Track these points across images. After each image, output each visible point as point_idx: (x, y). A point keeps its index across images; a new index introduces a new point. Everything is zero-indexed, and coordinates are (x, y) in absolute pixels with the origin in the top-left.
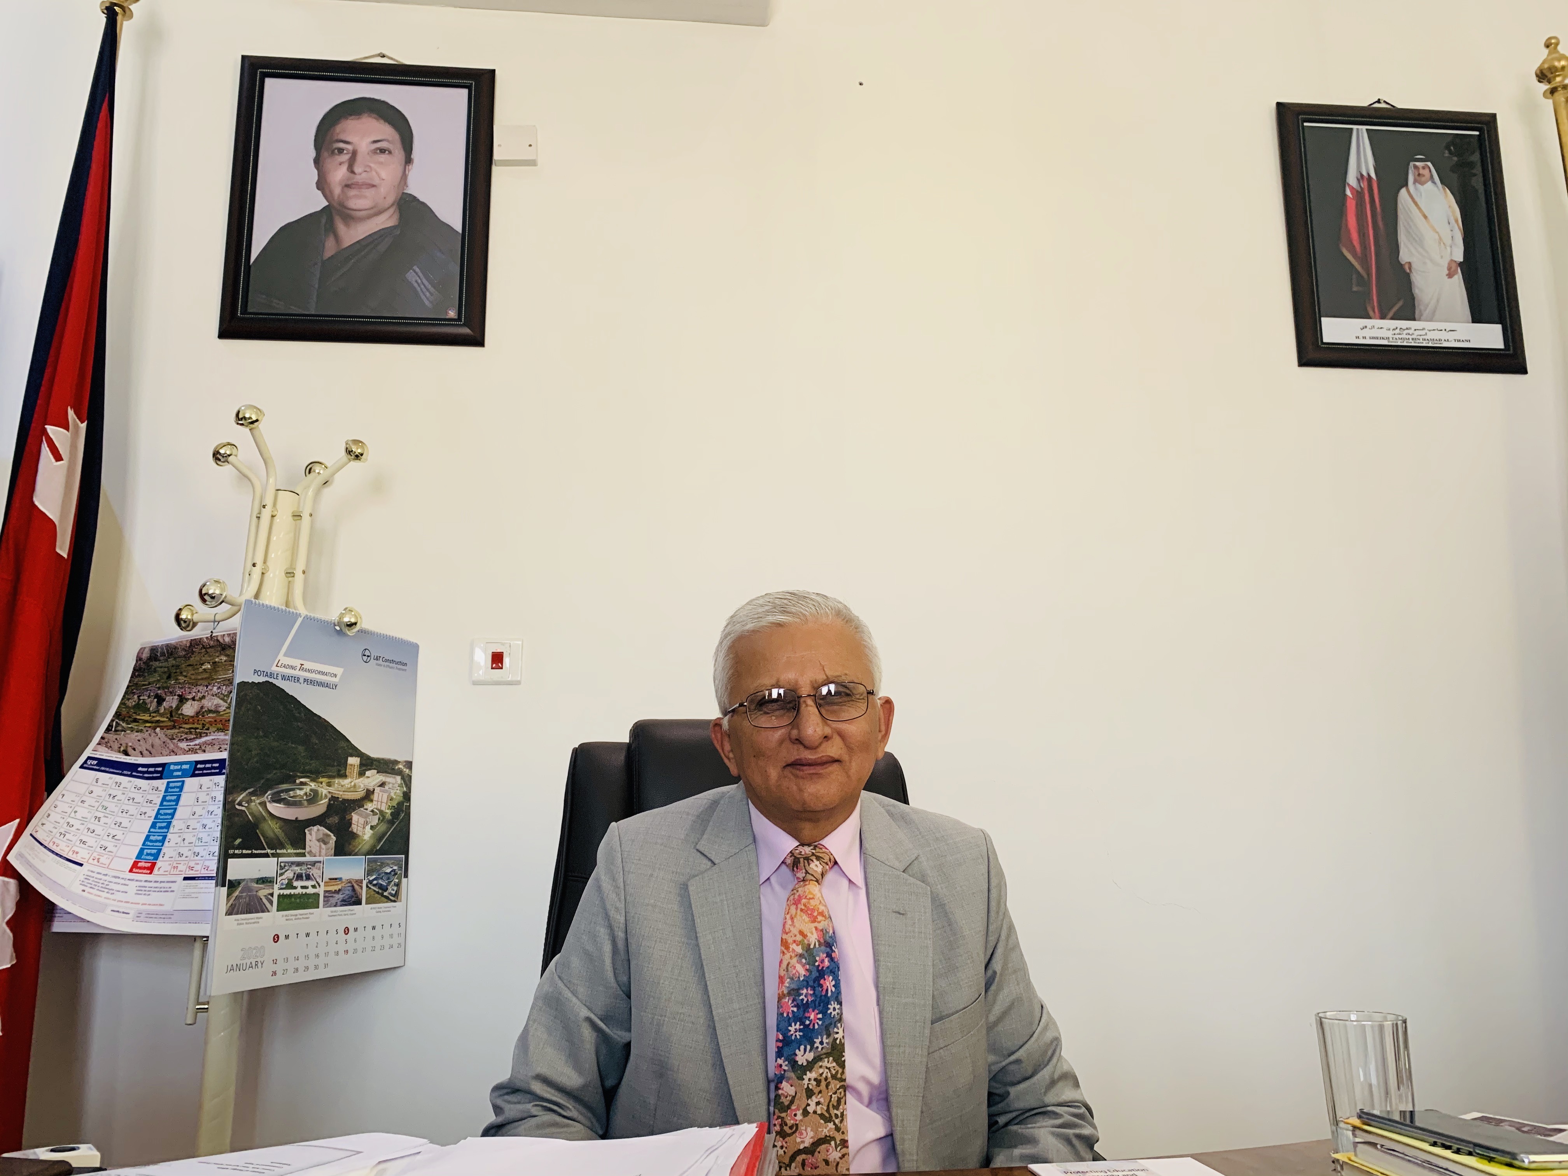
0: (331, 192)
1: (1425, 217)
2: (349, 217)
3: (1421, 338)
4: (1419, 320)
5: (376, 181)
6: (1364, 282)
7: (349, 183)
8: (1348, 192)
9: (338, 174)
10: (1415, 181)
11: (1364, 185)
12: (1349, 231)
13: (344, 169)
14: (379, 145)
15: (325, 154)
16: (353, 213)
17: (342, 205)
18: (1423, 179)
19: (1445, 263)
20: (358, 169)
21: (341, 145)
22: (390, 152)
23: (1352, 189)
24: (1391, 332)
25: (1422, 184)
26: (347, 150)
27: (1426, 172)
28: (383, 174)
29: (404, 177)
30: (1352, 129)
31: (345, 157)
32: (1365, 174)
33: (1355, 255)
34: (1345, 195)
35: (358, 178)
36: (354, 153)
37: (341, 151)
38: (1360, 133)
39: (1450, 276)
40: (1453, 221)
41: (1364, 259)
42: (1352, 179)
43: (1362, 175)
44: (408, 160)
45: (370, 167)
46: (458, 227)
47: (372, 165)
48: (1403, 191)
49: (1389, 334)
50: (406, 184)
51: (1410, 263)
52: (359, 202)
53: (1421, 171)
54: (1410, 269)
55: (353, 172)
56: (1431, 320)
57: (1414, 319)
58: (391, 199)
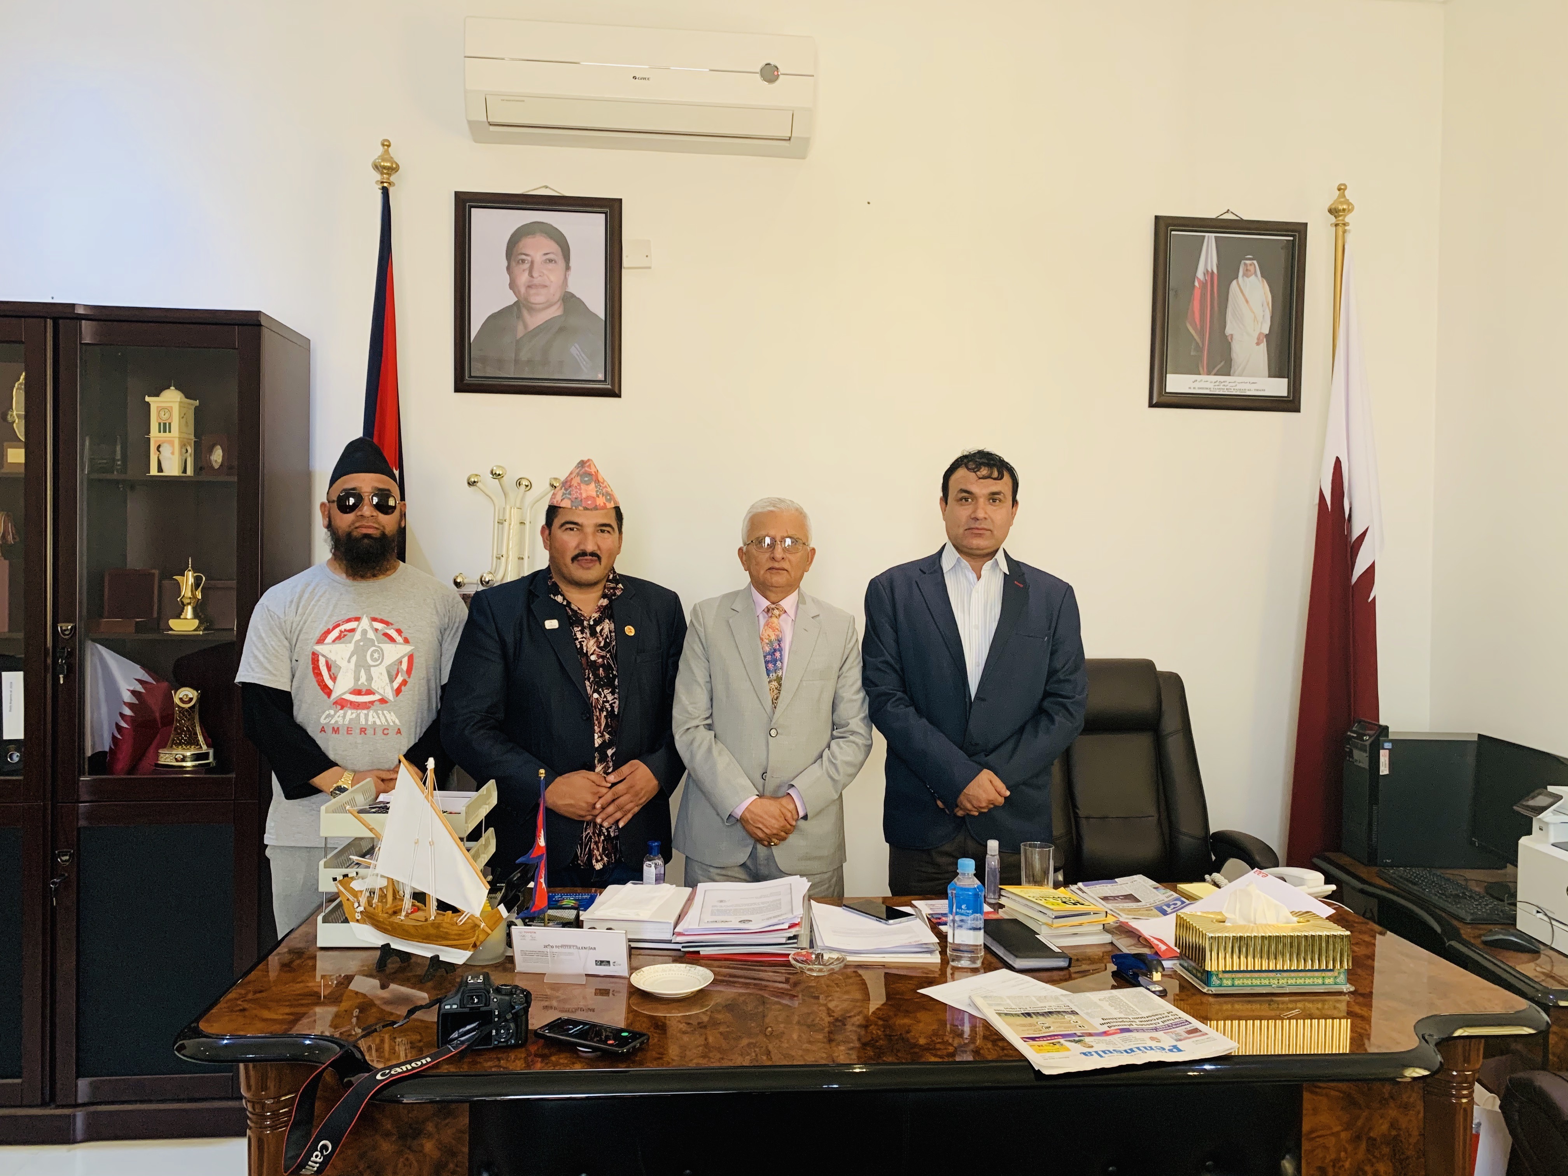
0: (519, 292)
1: (1247, 301)
2: (531, 309)
3: (1232, 388)
4: (1233, 376)
5: (547, 283)
6: (1199, 349)
7: (530, 284)
8: (1196, 284)
9: (523, 278)
10: (1244, 275)
11: (1208, 278)
12: (1193, 313)
13: (526, 274)
14: (548, 257)
15: (513, 264)
16: (533, 306)
17: (526, 299)
18: (1249, 273)
19: (1256, 335)
20: (535, 274)
21: (524, 257)
22: (555, 262)
23: (1199, 280)
24: (1213, 384)
25: (1248, 277)
26: (528, 260)
27: (1252, 268)
28: (552, 278)
29: (566, 279)
30: (1204, 237)
31: (526, 266)
32: (1210, 270)
33: (1195, 329)
34: (1194, 286)
35: (537, 280)
36: (532, 263)
37: (523, 261)
38: (1210, 238)
39: (1258, 344)
40: (1265, 304)
41: (1202, 334)
42: (1200, 274)
43: (1207, 271)
44: (568, 268)
45: (543, 273)
46: (602, 316)
47: (545, 272)
48: (1234, 282)
49: (1211, 386)
50: (567, 285)
51: (1232, 335)
52: (538, 298)
53: (1249, 268)
54: (1231, 339)
55: (532, 276)
56: (1240, 375)
57: (1229, 375)
58: (558, 296)
